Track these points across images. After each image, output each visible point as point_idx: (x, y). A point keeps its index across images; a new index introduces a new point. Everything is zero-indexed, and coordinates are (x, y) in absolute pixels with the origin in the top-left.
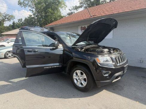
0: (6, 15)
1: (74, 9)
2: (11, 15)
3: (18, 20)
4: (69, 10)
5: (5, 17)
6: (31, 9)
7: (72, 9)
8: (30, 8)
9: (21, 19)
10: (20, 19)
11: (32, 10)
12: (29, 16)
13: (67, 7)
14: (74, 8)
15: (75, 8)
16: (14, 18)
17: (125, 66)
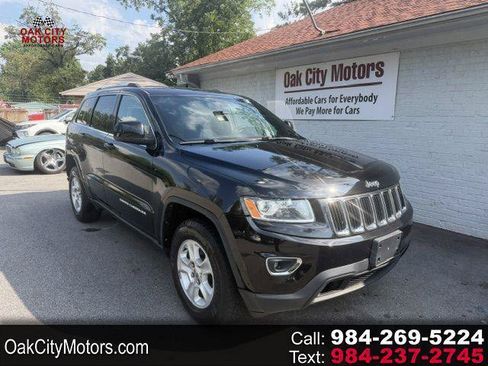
0: (78, 34)
1: (297, 13)
2: (94, 33)
3: (117, 50)
4: (280, 14)
5: (76, 39)
6: (157, 16)
7: (290, 13)
8: (152, 11)
9: (127, 48)
10: (122, 49)
11: (159, 19)
12: (150, 38)
13: (274, 5)
14: (298, 9)
15: (301, 9)
16: (105, 44)
17: (379, 240)
